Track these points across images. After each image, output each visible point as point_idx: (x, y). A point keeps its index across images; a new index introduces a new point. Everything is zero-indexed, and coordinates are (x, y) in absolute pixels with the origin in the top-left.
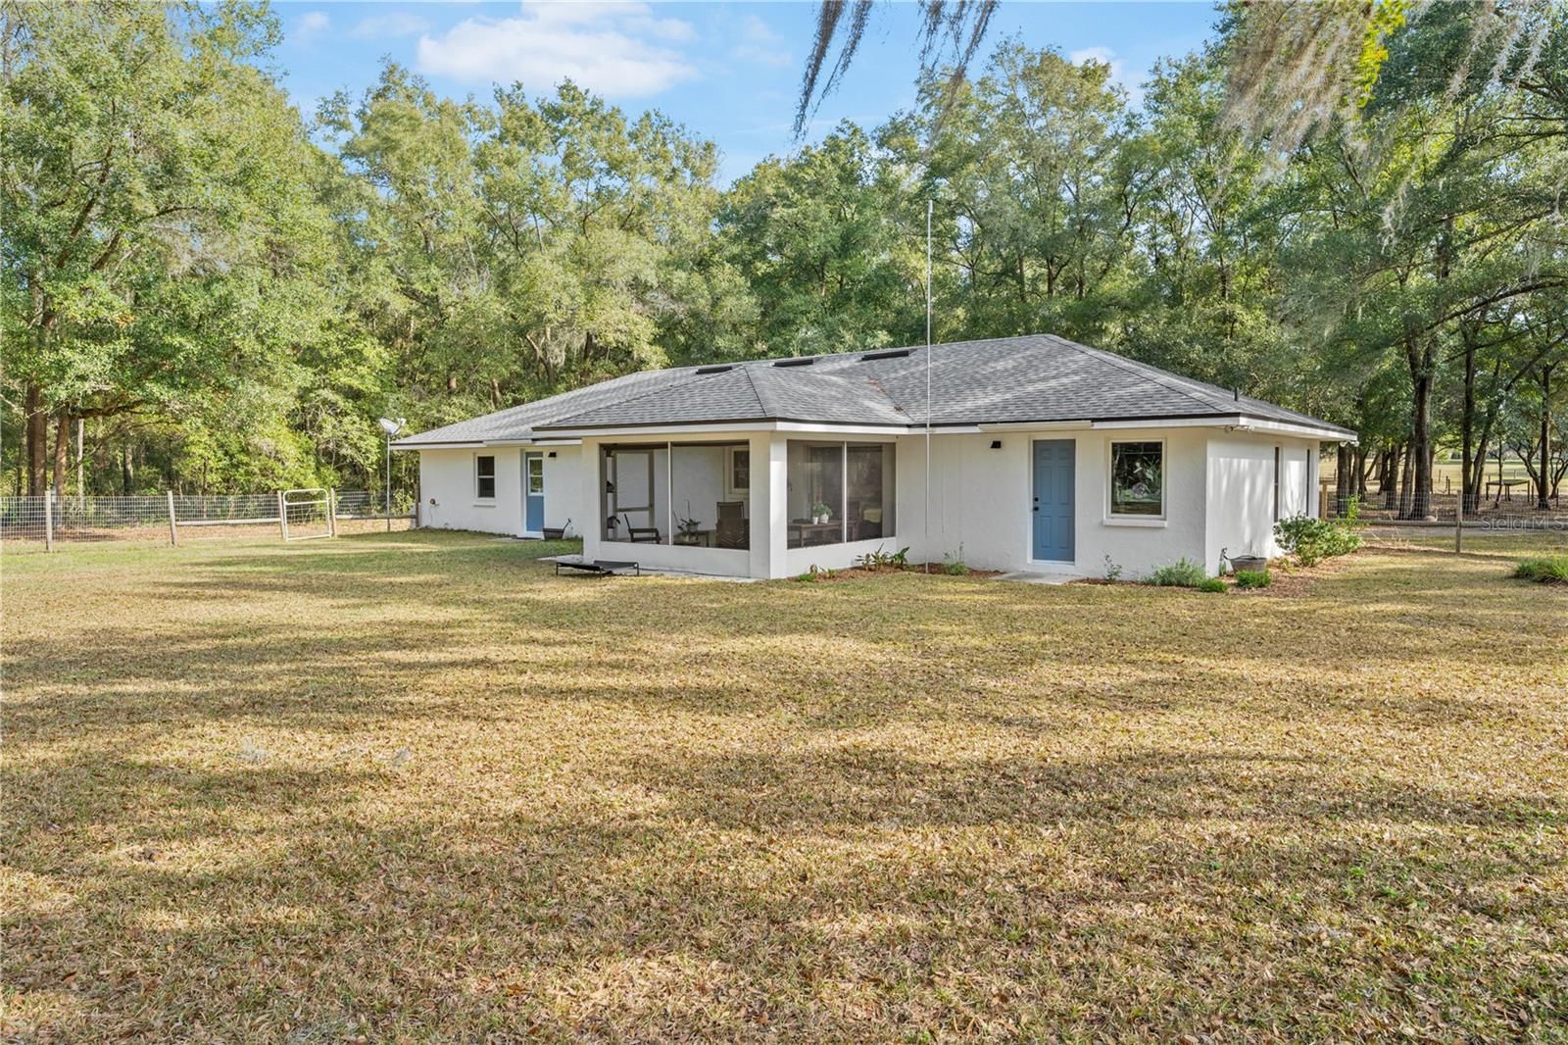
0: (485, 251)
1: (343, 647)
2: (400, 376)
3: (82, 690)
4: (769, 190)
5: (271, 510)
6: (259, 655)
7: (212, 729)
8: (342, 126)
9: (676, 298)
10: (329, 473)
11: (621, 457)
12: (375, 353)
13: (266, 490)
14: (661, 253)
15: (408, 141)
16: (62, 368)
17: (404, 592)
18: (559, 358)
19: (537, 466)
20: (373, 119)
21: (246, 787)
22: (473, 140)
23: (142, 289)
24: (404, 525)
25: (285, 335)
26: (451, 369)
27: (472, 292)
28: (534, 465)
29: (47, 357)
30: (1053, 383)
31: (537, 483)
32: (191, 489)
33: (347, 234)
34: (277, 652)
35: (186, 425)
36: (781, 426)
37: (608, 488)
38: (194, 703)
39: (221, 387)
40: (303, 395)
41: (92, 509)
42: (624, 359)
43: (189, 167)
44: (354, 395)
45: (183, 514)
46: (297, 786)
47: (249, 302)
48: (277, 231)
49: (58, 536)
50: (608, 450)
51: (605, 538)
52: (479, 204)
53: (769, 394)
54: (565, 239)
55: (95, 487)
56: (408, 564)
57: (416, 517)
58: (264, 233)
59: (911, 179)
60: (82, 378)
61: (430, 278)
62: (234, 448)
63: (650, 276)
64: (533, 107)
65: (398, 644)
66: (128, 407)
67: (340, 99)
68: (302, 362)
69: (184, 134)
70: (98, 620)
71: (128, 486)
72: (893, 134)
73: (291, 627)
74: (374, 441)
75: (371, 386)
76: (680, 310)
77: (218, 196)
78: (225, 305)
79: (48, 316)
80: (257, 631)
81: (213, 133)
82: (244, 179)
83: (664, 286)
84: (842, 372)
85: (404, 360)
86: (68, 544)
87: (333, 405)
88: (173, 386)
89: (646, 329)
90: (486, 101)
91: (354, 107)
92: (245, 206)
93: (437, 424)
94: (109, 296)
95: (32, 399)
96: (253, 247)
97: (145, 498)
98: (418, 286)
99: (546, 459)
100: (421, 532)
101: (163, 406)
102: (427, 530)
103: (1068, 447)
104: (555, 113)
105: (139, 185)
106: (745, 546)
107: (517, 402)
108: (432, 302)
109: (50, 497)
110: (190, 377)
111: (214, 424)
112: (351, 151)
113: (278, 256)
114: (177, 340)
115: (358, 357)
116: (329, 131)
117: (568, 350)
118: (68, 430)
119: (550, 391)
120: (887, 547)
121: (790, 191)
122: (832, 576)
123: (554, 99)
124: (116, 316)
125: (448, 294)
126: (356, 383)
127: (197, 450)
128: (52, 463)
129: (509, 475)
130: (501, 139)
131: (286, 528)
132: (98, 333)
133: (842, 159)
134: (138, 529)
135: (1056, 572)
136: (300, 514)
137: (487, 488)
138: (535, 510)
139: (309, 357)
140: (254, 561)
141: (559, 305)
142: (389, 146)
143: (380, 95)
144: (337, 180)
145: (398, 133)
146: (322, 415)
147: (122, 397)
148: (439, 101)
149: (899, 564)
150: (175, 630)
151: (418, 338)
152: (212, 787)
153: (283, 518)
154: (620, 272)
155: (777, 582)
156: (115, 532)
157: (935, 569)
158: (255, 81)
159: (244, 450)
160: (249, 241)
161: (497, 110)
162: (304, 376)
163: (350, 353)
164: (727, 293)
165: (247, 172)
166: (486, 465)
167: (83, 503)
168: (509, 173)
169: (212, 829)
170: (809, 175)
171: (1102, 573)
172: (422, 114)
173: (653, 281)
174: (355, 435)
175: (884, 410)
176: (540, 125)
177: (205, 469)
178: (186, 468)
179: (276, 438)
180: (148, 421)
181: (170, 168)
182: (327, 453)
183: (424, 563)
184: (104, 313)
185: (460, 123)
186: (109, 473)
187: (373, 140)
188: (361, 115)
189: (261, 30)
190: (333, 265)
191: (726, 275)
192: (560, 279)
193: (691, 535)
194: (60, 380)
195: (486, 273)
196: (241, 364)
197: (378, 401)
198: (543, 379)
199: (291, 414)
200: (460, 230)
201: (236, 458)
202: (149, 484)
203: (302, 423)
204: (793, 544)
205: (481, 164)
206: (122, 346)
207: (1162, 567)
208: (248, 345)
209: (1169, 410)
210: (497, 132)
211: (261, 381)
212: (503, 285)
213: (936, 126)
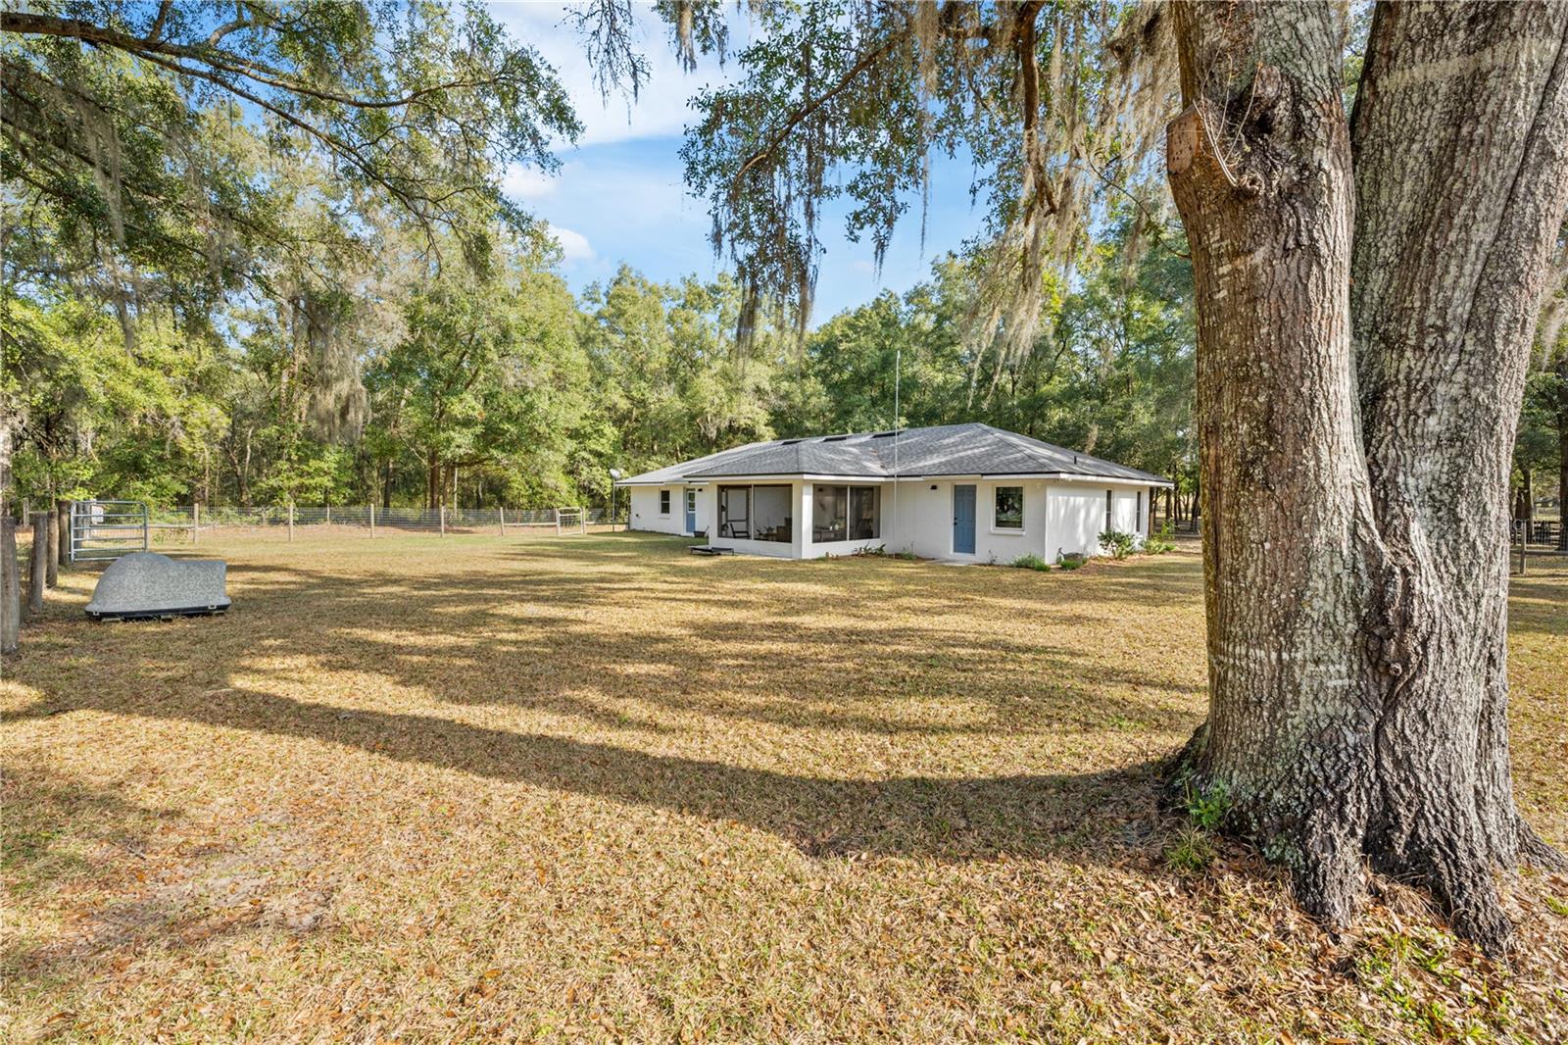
0: (673, 372)
1: (578, 581)
2: (624, 444)
3: (466, 592)
4: (837, 332)
5: (552, 518)
6: (540, 583)
7: (517, 605)
8: (596, 301)
9: (783, 398)
10: (585, 498)
11: (730, 492)
12: (610, 431)
13: (548, 507)
14: (772, 372)
15: (631, 310)
16: (449, 441)
17: (612, 559)
18: (713, 434)
19: (691, 497)
20: (613, 297)
21: (529, 621)
22: (666, 307)
23: (489, 399)
24: (623, 528)
25: (561, 424)
26: (654, 439)
27: (665, 396)
28: (690, 496)
29: (443, 435)
30: (969, 452)
31: (692, 506)
32: (512, 506)
33: (598, 365)
34: (547, 582)
35: (510, 472)
36: (806, 477)
37: (722, 508)
38: (511, 597)
39: (528, 451)
40: (571, 456)
41: (461, 517)
42: (750, 434)
43: (515, 335)
44: (599, 455)
45: (508, 519)
46: (545, 622)
47: (543, 404)
48: (558, 366)
49: (446, 531)
50: (722, 488)
51: (720, 535)
52: (670, 345)
53: (805, 459)
54: (718, 365)
55: (462, 505)
56: (618, 546)
57: (628, 524)
58: (551, 367)
59: (928, 323)
60: (459, 447)
61: (640, 388)
62: (534, 484)
63: (766, 385)
64: (702, 286)
65: (602, 580)
66: (481, 462)
67: (595, 286)
68: (570, 437)
69: (513, 316)
70: (469, 567)
71: (480, 504)
72: (917, 295)
73: (555, 573)
74: (609, 481)
75: (607, 450)
76: (784, 404)
77: (527, 348)
78: (531, 407)
79: (442, 413)
80: (541, 574)
81: (527, 315)
82: (541, 339)
83: (775, 391)
84: (861, 445)
85: (626, 434)
86: (450, 535)
87: (588, 460)
88: (504, 451)
89: (763, 417)
90: (676, 284)
91: (603, 290)
92: (542, 353)
93: (645, 471)
94: (474, 403)
95: (433, 458)
96: (547, 375)
97: (487, 511)
98: (634, 393)
99: (696, 493)
100: (631, 532)
101: (498, 462)
102: (634, 531)
103: (972, 489)
104: (715, 290)
105: (489, 344)
106: (790, 541)
107: (689, 459)
108: (642, 403)
109: (443, 510)
110: (512, 446)
111: (523, 471)
112: (599, 316)
113: (560, 381)
114: (506, 426)
115: (601, 434)
116: (589, 303)
117: (718, 429)
118: (450, 474)
119: (709, 452)
120: (873, 544)
121: (850, 333)
122: (837, 558)
123: (715, 281)
124: (476, 413)
125: (651, 397)
126: (599, 448)
127: (515, 485)
128: (442, 491)
129: (677, 501)
130: (684, 307)
131: (560, 529)
132: (467, 423)
133: (883, 313)
134: (485, 528)
135: (964, 559)
136: (568, 522)
137: (665, 508)
138: (690, 521)
139: (574, 434)
140: (541, 544)
141: (712, 403)
142: (621, 313)
143: (617, 283)
144: (592, 332)
145: (625, 305)
146: (582, 466)
147: (477, 457)
148: (650, 284)
149: (879, 554)
150: (500, 572)
151: (636, 420)
152: (516, 620)
153: (558, 523)
154: (749, 384)
155: (805, 561)
156: (473, 529)
157: (899, 556)
158: (549, 282)
159: (540, 486)
160: (545, 370)
161: (683, 289)
162: (571, 445)
163: (596, 431)
164: (812, 395)
165: (544, 334)
166: (665, 495)
167: (457, 514)
168: (686, 327)
169: (515, 631)
170: (862, 323)
171: (987, 560)
172: (640, 294)
173: (768, 388)
174: (599, 478)
175: (875, 467)
176: (706, 297)
177: (520, 496)
178: (509, 495)
179: (556, 480)
180: (491, 468)
181: (505, 334)
182: (584, 487)
183: (627, 547)
184: (470, 412)
185: (661, 297)
186: (470, 498)
187: (613, 310)
188: (607, 294)
189: (553, 254)
190: (587, 384)
191: (813, 384)
192: (713, 388)
193: (767, 536)
194: (448, 448)
195: (673, 385)
196: (539, 439)
197: (612, 458)
198: (706, 445)
199: (564, 466)
200: (659, 360)
201: (536, 489)
202: (490, 504)
203: (571, 472)
204: (815, 541)
205: (671, 320)
206: (479, 429)
207: (1019, 558)
208: (542, 429)
209: (1025, 469)
210: (682, 301)
211: (548, 448)
212: (682, 390)
213: (941, 290)
